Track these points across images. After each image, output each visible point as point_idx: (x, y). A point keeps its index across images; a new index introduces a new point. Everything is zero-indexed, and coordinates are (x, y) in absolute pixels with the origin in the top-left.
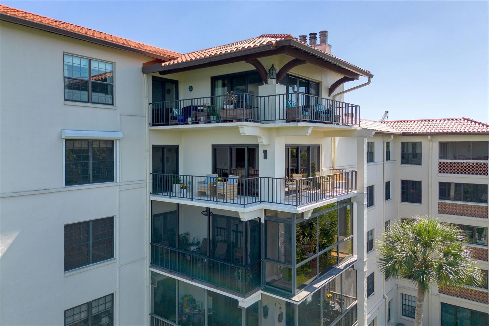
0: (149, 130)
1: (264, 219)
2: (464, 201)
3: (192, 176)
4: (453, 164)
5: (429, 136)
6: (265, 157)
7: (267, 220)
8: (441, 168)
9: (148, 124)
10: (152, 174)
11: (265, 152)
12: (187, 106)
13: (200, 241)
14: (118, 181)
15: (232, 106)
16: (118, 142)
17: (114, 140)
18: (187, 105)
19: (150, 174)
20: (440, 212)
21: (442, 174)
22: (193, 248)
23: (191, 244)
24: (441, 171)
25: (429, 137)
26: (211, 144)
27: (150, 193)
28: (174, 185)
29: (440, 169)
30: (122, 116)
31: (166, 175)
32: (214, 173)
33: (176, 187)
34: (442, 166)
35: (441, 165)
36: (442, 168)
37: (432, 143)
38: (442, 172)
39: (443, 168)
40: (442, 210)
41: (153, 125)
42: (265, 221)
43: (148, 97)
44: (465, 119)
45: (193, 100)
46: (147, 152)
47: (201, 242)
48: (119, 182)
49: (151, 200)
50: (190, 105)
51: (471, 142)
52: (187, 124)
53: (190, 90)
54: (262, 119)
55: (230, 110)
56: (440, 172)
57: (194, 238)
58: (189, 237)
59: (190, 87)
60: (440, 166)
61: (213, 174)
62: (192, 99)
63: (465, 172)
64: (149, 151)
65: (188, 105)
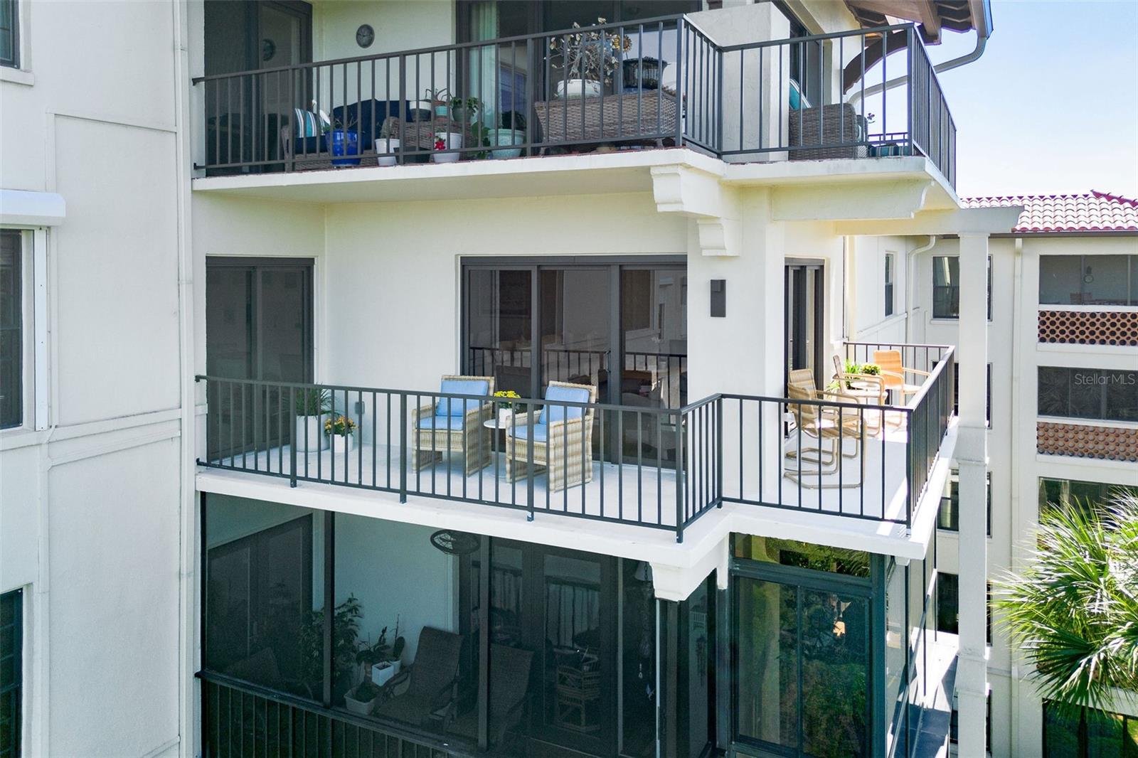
0: (193, 192)
1: (730, 571)
2: (1108, 419)
3: (404, 395)
4: (1078, 316)
5: (1017, 239)
6: (718, 309)
7: (739, 577)
8: (1044, 327)
9: (189, 168)
10: (204, 382)
11: (718, 290)
12: (349, 103)
13: (405, 638)
14: (42, 422)
15: (593, 87)
16: (40, 238)
17: (20, 231)
18: (352, 99)
19: (198, 378)
20: (1042, 449)
21: (1048, 346)
22: (381, 675)
23: (368, 653)
24: (1044, 336)
25: (1019, 241)
26: (456, 255)
27: (199, 463)
28: (300, 420)
29: (1043, 331)
30: (59, 119)
31: (264, 386)
32: (467, 371)
33: (308, 429)
34: (1048, 323)
35: (1044, 319)
36: (1048, 327)
37: (1022, 259)
38: (1048, 339)
39: (1051, 329)
40: (1049, 443)
41: (210, 174)
42: (734, 578)
43: (188, 49)
44: (1098, 195)
45: (411, 60)
46: (183, 288)
47: (412, 640)
48: (46, 427)
49: (203, 494)
50: (366, 96)
51: (1129, 257)
52: (375, 164)
53: (365, 40)
54: (730, 143)
55: (583, 99)
56: (1043, 340)
57: (384, 631)
58: (356, 619)
59: (362, 27)
60: (1043, 323)
61: (463, 373)
62: (403, 55)
63: (1112, 338)
64: (192, 282)
65: (356, 101)
